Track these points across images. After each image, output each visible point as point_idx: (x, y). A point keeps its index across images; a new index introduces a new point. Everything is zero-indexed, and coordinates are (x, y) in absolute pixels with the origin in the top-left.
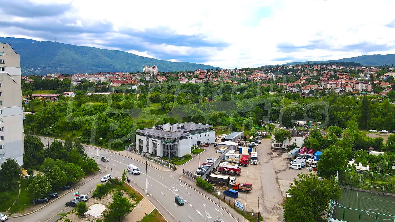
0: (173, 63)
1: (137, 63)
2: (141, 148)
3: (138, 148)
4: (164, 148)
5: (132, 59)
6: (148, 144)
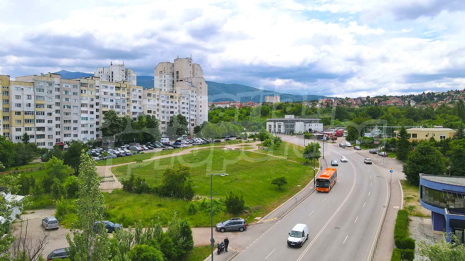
2: (270, 130)
4: (285, 127)
6: (275, 127)
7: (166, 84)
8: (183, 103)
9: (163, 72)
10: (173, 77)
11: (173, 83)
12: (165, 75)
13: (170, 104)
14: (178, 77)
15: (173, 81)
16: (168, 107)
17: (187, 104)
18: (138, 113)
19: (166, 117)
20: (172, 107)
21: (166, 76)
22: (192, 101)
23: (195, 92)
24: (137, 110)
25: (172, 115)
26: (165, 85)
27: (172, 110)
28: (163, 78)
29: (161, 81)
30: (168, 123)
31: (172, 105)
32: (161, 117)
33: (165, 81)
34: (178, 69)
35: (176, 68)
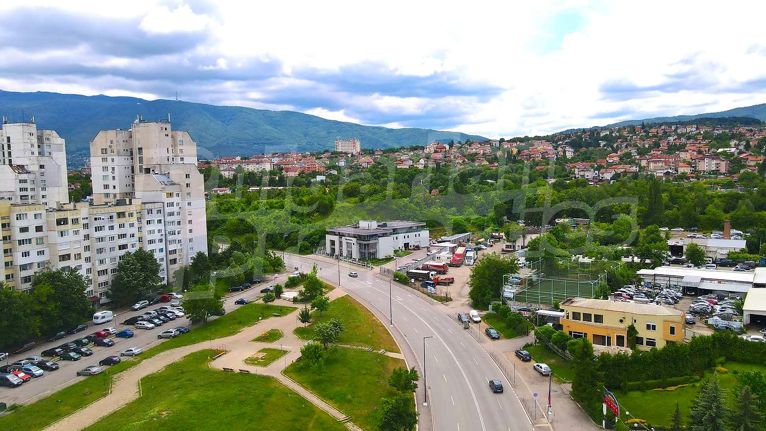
0: (392, 130)
1: (323, 133)
2: (333, 250)
3: (328, 250)
4: (360, 248)
5: (313, 126)
6: (341, 245)
7: (116, 174)
8: (149, 222)
9: (109, 150)
10: (132, 159)
11: (133, 172)
12: (113, 157)
13: (117, 231)
14: (141, 160)
15: (133, 168)
16: (112, 238)
17: (160, 221)
18: (36, 266)
19: (108, 261)
20: (123, 236)
21: (116, 158)
22: (171, 214)
23: (175, 196)
24: (34, 258)
25: (123, 252)
26: (114, 178)
27: (123, 242)
28: (109, 164)
29: (105, 168)
30: (113, 271)
31: (122, 231)
32: (97, 263)
33: (113, 169)
34: (140, 145)
35: (137, 142)
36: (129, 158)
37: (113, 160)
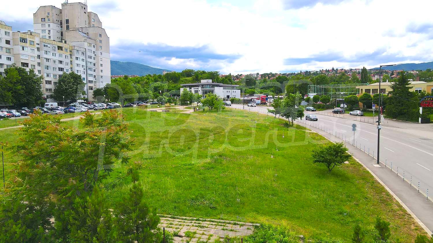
7: (51, 35)
8: (77, 58)
9: (46, 19)
10: (62, 27)
13: (57, 58)
14: (67, 26)
15: (62, 32)
16: (54, 62)
17: (83, 60)
18: (5, 66)
19: (52, 76)
20: (61, 62)
21: (51, 24)
22: (90, 58)
23: (92, 46)
24: (4, 61)
25: (61, 73)
26: (50, 37)
27: (61, 66)
28: (47, 28)
29: (43, 31)
30: (55, 83)
31: (61, 59)
32: (45, 75)
33: (49, 31)
34: (68, 17)
35: (65, 15)
36: (60, 26)
37: (49, 25)
